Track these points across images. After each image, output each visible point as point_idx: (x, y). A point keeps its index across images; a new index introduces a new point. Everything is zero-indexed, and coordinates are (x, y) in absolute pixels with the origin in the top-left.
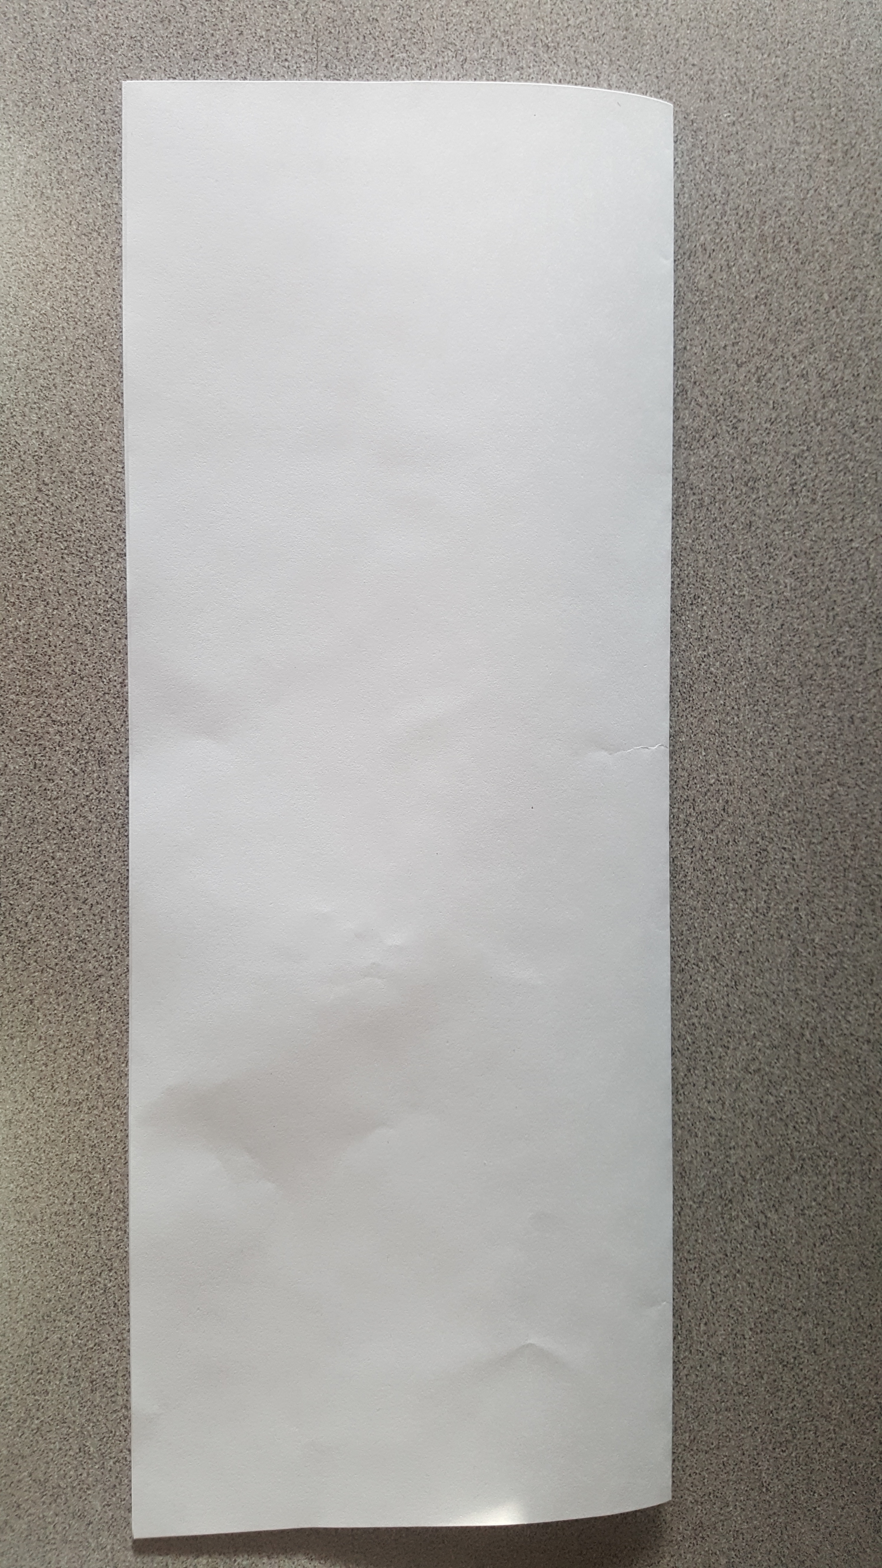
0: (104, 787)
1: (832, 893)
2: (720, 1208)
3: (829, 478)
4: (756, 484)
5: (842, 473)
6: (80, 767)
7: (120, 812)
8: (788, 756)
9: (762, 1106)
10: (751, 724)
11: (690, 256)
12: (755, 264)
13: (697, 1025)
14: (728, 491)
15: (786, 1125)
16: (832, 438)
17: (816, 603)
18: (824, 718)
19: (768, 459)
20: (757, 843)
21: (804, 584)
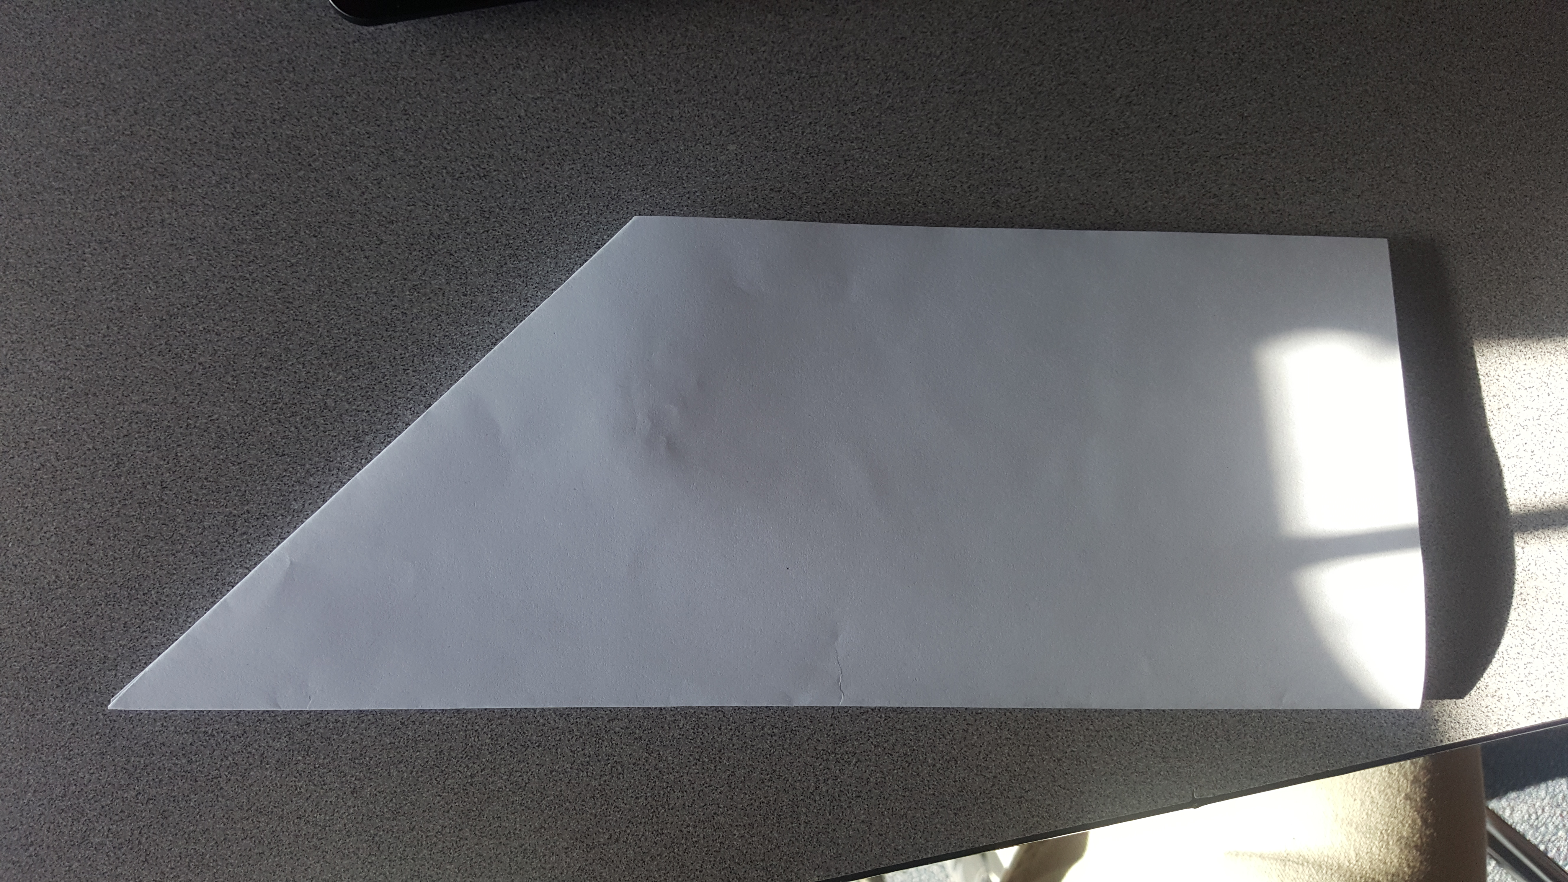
0: (865, 734)
1: (834, 85)
2: (1121, 139)
3: (467, 145)
4: (486, 210)
5: (460, 134)
6: (851, 757)
7: (883, 716)
8: (722, 142)
9: (1028, 117)
10: (699, 180)
11: (289, 302)
12: (283, 242)
13: (969, 184)
14: (497, 233)
15: (1040, 93)
16: (431, 148)
17: (581, 139)
18: (682, 117)
19: (462, 203)
20: (802, 157)
21: (566, 153)
